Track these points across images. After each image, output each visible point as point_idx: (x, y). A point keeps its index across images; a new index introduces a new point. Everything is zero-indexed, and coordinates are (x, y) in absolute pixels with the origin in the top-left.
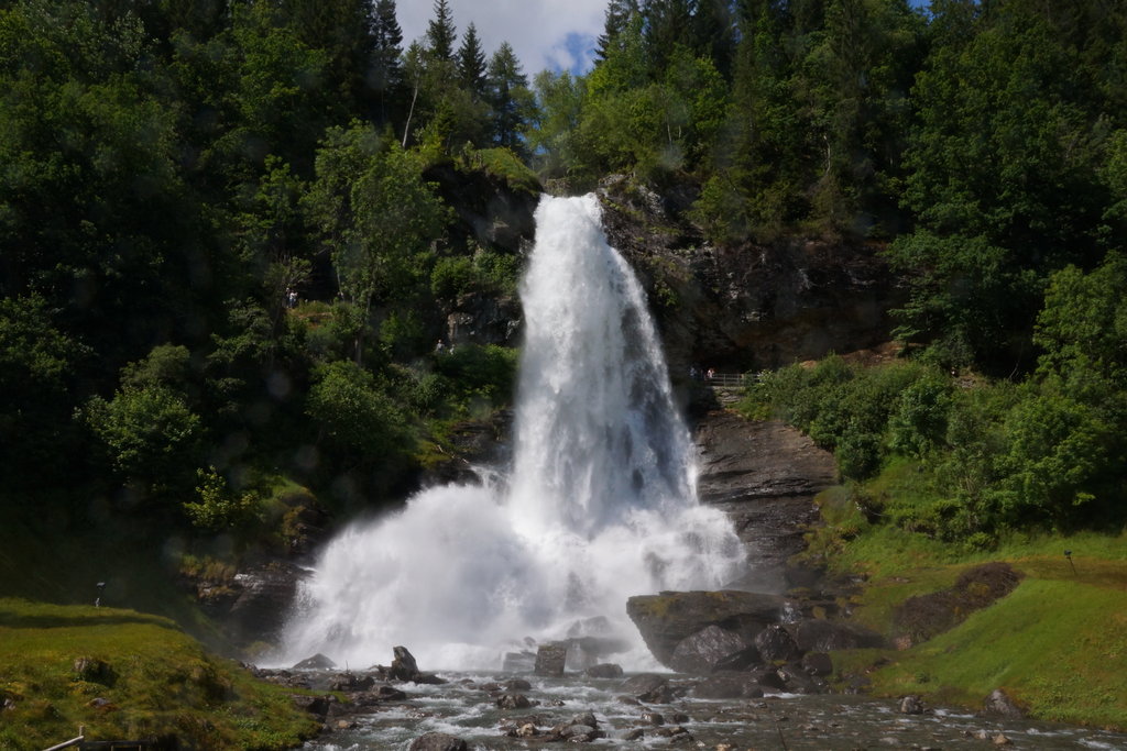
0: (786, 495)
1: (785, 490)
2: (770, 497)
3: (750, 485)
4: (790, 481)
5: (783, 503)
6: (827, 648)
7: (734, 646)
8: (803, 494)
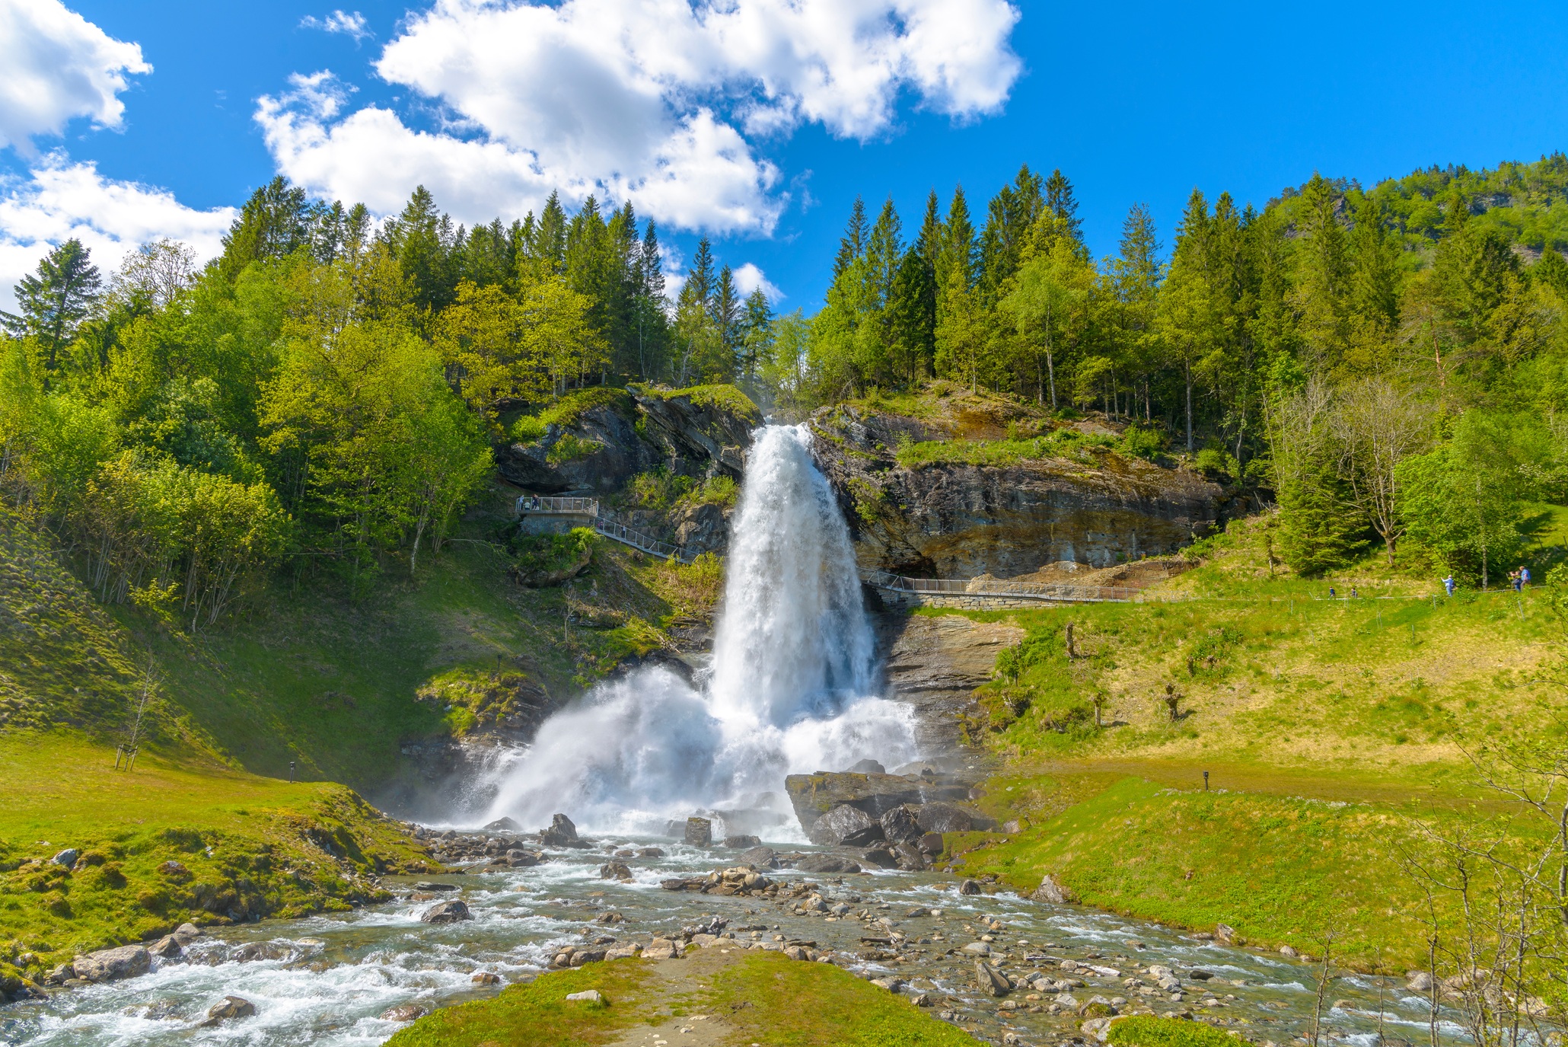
0: (949, 688)
1: (948, 684)
2: (935, 689)
3: (919, 679)
4: (953, 676)
5: (947, 694)
6: (942, 828)
7: (861, 824)
8: (965, 688)
